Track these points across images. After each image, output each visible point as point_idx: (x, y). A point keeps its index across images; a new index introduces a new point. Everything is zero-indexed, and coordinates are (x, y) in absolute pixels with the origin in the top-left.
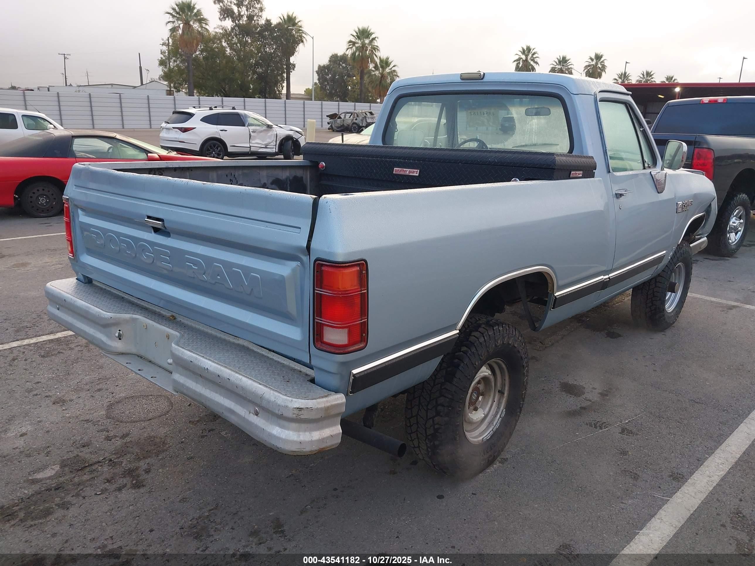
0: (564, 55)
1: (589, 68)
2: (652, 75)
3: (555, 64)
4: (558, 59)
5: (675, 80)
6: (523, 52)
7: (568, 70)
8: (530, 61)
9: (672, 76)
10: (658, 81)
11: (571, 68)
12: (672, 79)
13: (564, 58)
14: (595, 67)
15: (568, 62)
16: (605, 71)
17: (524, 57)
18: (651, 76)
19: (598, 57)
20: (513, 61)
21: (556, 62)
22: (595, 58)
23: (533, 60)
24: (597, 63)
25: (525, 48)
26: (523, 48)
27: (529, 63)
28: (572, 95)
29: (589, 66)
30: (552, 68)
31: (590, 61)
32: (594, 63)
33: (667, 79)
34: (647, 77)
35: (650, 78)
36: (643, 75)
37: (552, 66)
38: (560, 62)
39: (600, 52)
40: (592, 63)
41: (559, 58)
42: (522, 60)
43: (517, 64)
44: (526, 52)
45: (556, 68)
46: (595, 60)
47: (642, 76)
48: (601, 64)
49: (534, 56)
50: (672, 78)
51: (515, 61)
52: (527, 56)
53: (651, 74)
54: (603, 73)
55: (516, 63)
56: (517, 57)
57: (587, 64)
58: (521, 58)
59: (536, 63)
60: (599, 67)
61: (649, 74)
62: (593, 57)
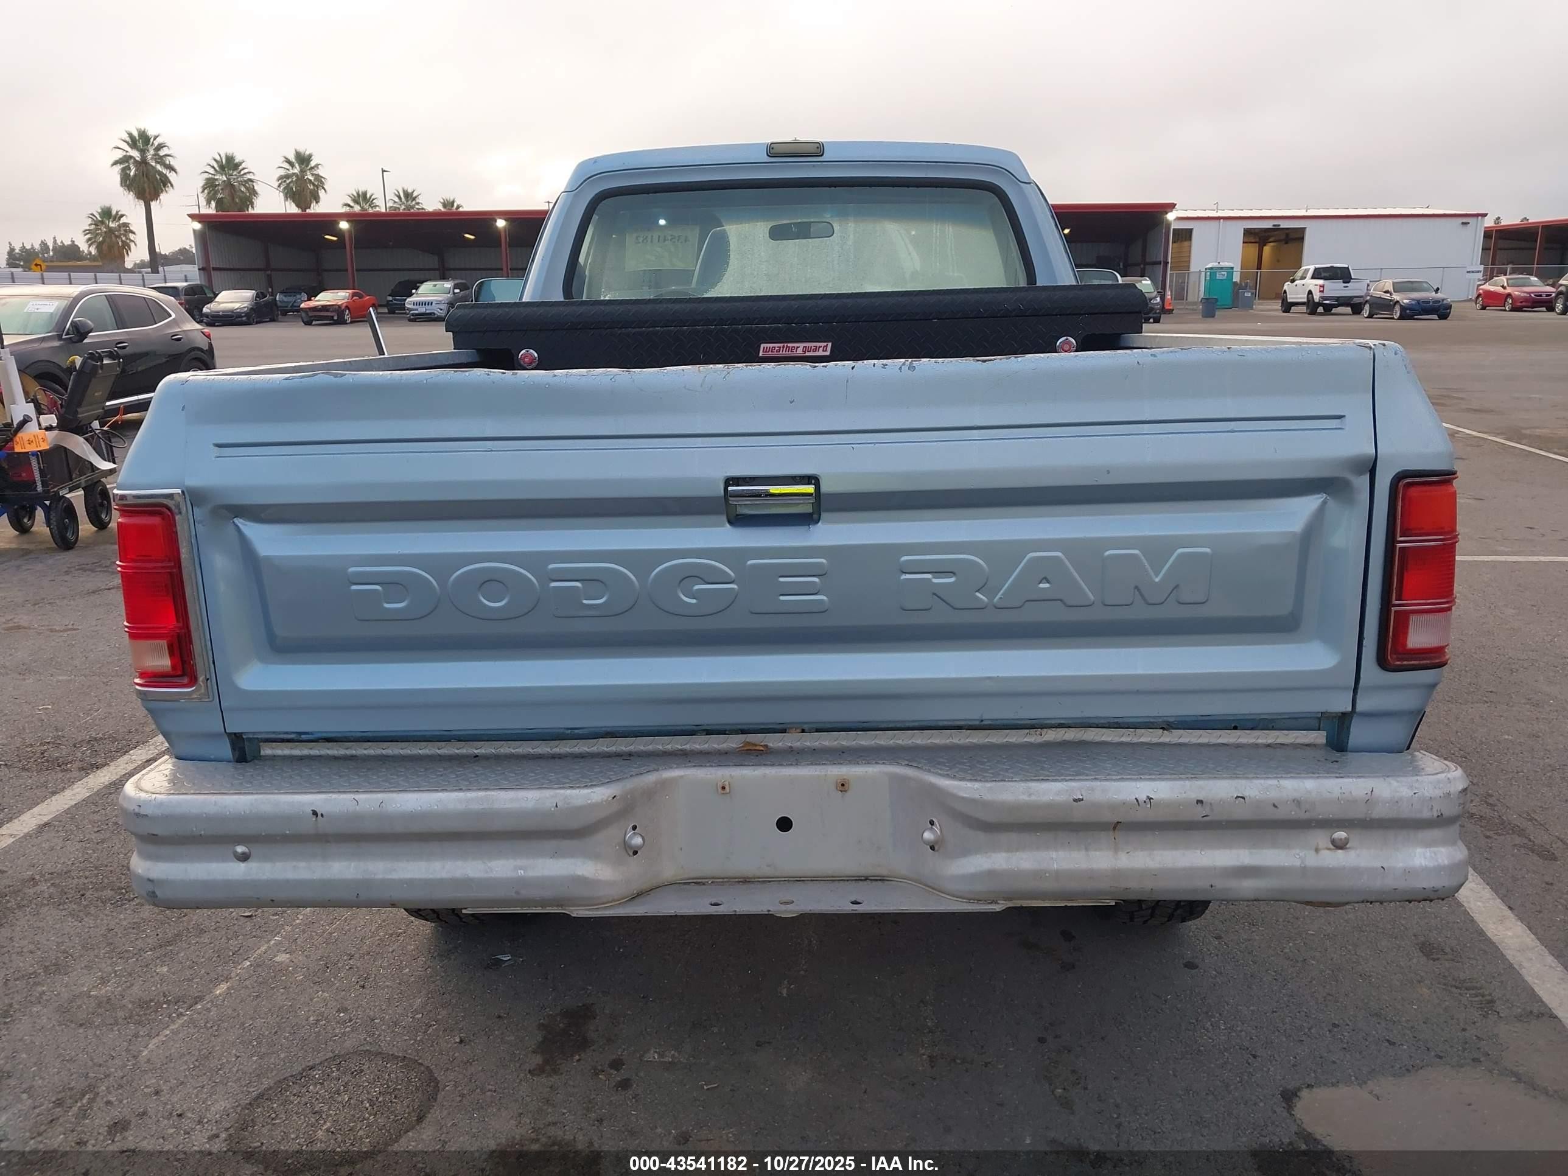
0: (230, 152)
1: (288, 182)
2: (416, 197)
3: (212, 171)
4: (215, 160)
5: (458, 207)
6: (133, 143)
7: (244, 186)
8: (153, 164)
9: (451, 200)
10: (430, 208)
11: (251, 180)
12: (453, 206)
13: (230, 159)
14: (301, 179)
15: (240, 168)
16: (323, 188)
17: (135, 154)
18: (414, 199)
19: (303, 160)
20: (111, 162)
21: (213, 167)
22: (296, 160)
23: (161, 160)
24: (302, 171)
25: (136, 134)
26: (130, 135)
27: (154, 168)
28: (1022, 184)
29: (287, 176)
30: (208, 179)
31: (287, 166)
32: (297, 170)
33: (444, 205)
34: (407, 201)
35: (414, 203)
36: (399, 198)
37: (206, 176)
38: (222, 167)
39: (306, 149)
40: (291, 171)
41: (218, 158)
42: (132, 160)
43: (123, 170)
44: (140, 144)
45: (217, 180)
46: (297, 165)
47: (397, 200)
48: (313, 175)
49: (162, 153)
50: (453, 202)
51: (115, 163)
52: (143, 152)
53: (414, 195)
54: (321, 193)
55: (119, 167)
56: (119, 154)
57: (282, 172)
58: (131, 157)
59: (171, 168)
60: (311, 180)
61: (408, 195)
62: (292, 158)
